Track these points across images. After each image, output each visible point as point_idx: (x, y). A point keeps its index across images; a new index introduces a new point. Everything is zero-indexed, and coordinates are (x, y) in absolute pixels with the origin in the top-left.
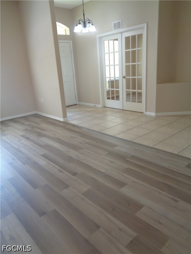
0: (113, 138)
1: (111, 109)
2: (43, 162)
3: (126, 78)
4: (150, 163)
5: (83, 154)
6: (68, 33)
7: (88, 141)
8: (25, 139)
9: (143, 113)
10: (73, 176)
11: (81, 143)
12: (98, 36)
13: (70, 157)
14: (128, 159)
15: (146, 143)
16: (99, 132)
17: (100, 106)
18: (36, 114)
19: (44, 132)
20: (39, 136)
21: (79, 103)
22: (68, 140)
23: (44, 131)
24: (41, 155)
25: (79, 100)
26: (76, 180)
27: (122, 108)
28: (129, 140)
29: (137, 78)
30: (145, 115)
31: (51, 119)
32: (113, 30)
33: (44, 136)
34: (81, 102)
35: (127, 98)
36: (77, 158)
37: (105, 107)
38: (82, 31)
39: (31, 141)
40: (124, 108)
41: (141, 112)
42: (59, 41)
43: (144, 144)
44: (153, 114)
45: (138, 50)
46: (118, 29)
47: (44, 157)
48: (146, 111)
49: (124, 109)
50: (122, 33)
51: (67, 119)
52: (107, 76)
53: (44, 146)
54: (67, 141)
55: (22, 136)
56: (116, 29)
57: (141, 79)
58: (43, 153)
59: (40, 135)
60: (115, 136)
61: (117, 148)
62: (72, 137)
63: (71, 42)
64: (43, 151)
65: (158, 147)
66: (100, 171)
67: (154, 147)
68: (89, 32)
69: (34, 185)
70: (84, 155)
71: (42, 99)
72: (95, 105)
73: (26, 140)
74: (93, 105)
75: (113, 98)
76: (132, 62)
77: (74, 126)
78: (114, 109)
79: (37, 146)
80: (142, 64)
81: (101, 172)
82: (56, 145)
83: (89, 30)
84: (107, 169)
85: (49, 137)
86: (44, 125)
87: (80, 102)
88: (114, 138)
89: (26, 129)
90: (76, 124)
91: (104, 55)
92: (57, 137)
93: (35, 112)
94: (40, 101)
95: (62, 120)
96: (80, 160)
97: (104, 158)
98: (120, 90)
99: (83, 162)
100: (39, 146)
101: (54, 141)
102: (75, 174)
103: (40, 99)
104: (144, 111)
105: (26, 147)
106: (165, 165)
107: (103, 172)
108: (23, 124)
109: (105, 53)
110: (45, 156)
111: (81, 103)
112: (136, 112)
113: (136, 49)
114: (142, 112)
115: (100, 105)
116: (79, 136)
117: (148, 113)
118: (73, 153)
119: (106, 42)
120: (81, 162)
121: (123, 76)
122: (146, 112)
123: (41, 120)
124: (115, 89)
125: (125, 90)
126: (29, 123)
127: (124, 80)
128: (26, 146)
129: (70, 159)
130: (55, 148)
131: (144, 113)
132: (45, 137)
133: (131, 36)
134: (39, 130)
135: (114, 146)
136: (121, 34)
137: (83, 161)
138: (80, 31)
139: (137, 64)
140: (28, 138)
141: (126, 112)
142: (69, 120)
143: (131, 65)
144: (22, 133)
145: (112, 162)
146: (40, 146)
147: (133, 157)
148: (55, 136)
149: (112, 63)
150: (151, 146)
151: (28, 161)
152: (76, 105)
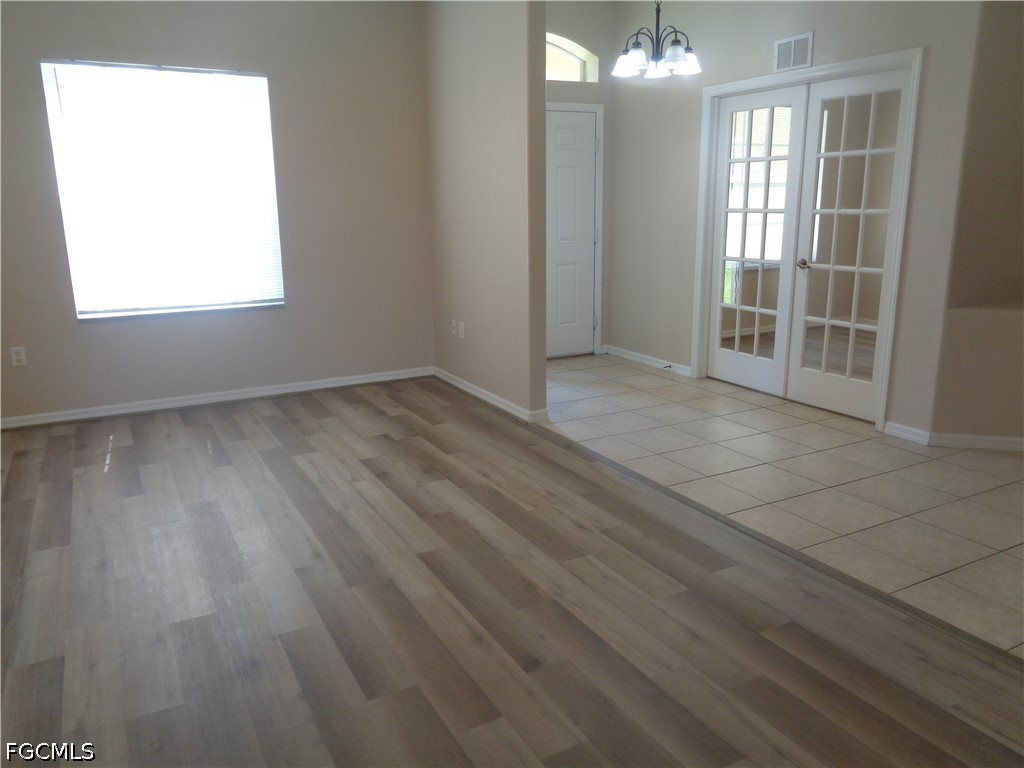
0: (718, 523)
1: (731, 389)
2: (419, 587)
3: (809, 267)
4: (869, 674)
5: (580, 579)
6: (593, 77)
7: (612, 522)
8: (373, 477)
9: (874, 424)
10: (523, 672)
11: (581, 527)
12: (709, 92)
13: (529, 586)
14: (766, 635)
15: (861, 569)
16: (665, 491)
17: (686, 371)
18: (433, 377)
19: (450, 459)
20: (425, 472)
21: (606, 348)
22: (535, 506)
23: (448, 453)
24: (418, 555)
25: (607, 338)
26: (531, 693)
27: (780, 393)
28: (789, 544)
29: (862, 275)
30: (882, 435)
31: (485, 404)
32: (775, 70)
33: (447, 474)
34: (615, 348)
35: (807, 347)
36: (556, 594)
37: (709, 377)
38: (643, 72)
39: (394, 490)
40: (788, 393)
41: (863, 417)
42: (549, 105)
43: (855, 577)
44: (921, 436)
45: (873, 157)
46: (795, 67)
47: (428, 565)
48: (887, 419)
49: (789, 397)
50: (809, 84)
51: (546, 414)
52: (729, 254)
53: (436, 516)
54: (529, 508)
55: (366, 462)
56: (789, 68)
57: (879, 277)
58: (426, 549)
59: (431, 468)
60: (731, 517)
61: (727, 574)
62: (551, 494)
63: (600, 110)
64: (429, 540)
65: (915, 599)
66: (638, 672)
67: (899, 596)
68: (673, 77)
69: (369, 681)
70: (584, 582)
71: (461, 323)
72: (669, 364)
73: (377, 480)
74: (659, 363)
75: (746, 342)
76: (844, 205)
77: (569, 446)
78: (747, 394)
79: (413, 514)
80: (888, 214)
81: (643, 677)
82: (483, 521)
83: (671, 71)
84: (669, 668)
85: (463, 483)
86: (452, 429)
87: (610, 347)
88: (726, 524)
89: (386, 437)
90: (575, 440)
91: (726, 166)
92: (492, 485)
93: (430, 370)
94: (454, 332)
95: (523, 413)
96: (566, 606)
97: (664, 612)
98: (781, 313)
99: (573, 616)
100: (419, 513)
101: (477, 501)
102: (531, 664)
103: (454, 321)
104: (878, 416)
105: (372, 511)
106: (943, 695)
107: (650, 675)
108: (381, 413)
109: (730, 161)
110: (430, 561)
111: (613, 350)
112: (843, 418)
113: (866, 152)
114: (868, 419)
115: (689, 365)
116: (581, 495)
117: (895, 429)
118: (541, 568)
119: (741, 118)
120: (566, 610)
121: (799, 259)
122: (889, 423)
123: (446, 404)
124: (757, 310)
125: (801, 318)
126: (402, 411)
127: (802, 274)
128: (372, 507)
129: (527, 593)
130: (477, 532)
131: (879, 426)
132: (447, 477)
133: (850, 98)
134: (431, 448)
135: (719, 562)
136: (804, 88)
137: (576, 612)
138: (638, 73)
139: (867, 216)
140: (383, 476)
141: (799, 411)
142: (552, 420)
143: (840, 215)
144: (367, 451)
145: (695, 636)
146: (422, 512)
147: (794, 629)
148: (485, 481)
149: (756, 201)
150: (887, 588)
151: (365, 571)
152: (592, 354)
